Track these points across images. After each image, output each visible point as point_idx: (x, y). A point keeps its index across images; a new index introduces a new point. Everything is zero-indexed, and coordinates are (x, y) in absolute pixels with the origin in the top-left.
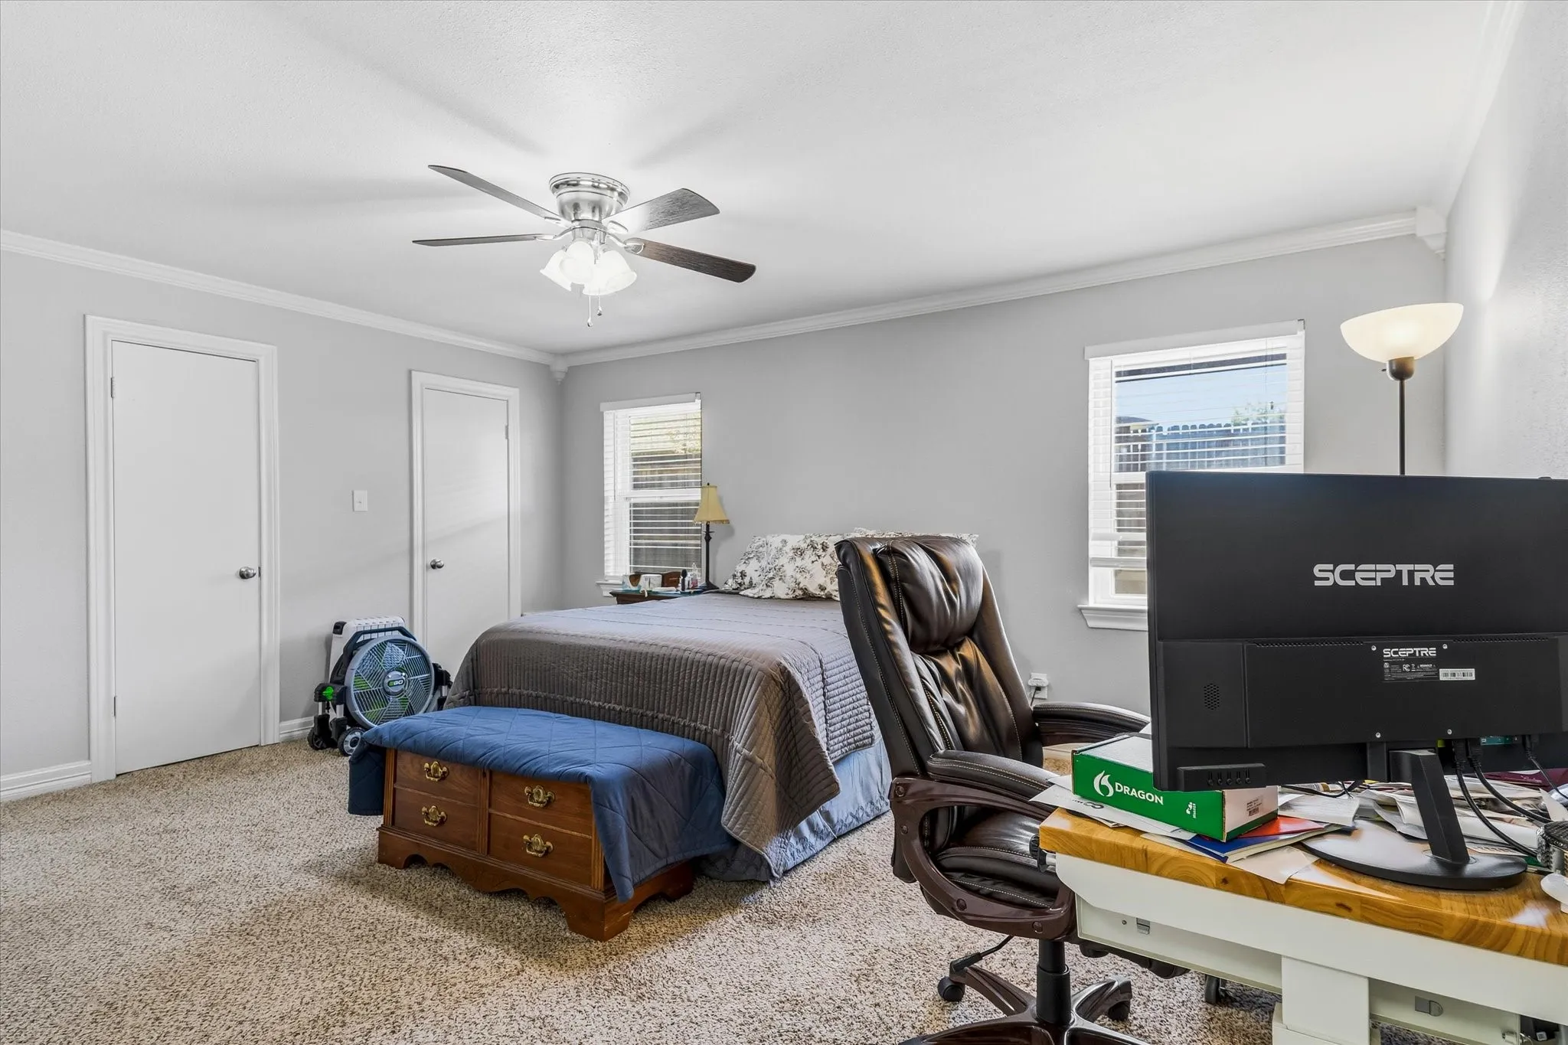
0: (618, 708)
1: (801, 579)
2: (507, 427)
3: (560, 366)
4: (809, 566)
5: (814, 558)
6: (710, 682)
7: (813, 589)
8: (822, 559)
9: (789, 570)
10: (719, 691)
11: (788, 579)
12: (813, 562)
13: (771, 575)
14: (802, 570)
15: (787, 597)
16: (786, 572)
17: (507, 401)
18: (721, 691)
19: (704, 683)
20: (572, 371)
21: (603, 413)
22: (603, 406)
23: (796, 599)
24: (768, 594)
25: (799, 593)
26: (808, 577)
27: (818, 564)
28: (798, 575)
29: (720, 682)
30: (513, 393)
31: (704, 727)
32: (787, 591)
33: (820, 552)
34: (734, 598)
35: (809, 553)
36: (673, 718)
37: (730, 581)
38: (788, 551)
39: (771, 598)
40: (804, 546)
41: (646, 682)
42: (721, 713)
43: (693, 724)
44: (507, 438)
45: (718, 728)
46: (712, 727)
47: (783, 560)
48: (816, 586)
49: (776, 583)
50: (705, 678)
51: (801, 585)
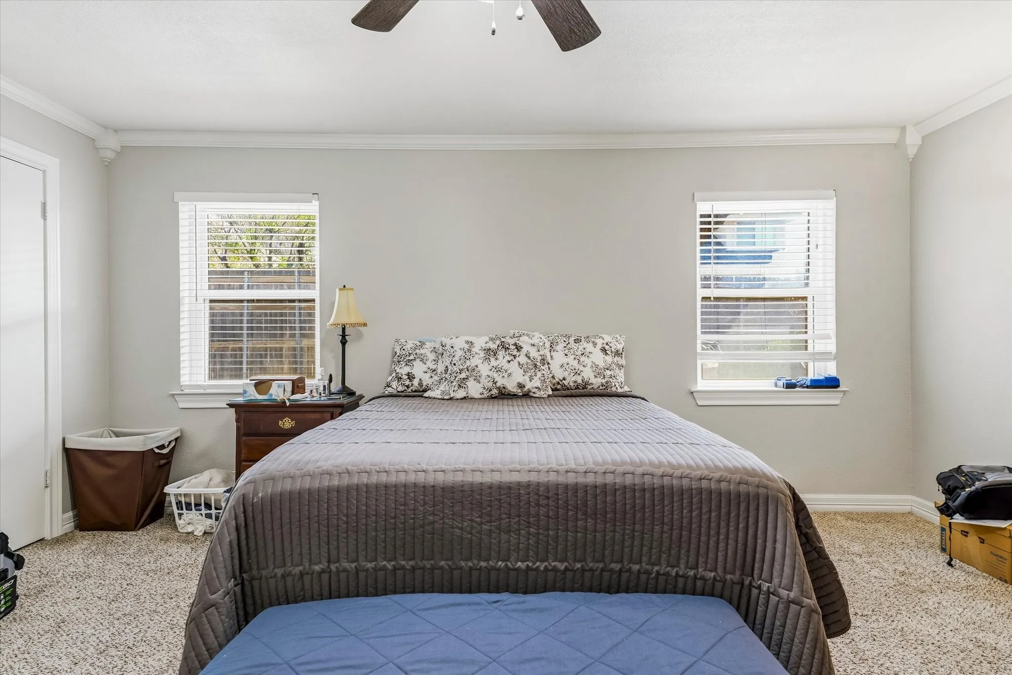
0: (561, 566)
1: (498, 378)
2: (44, 205)
3: (111, 143)
4: (506, 366)
5: (508, 358)
6: (713, 514)
7: (512, 387)
8: (517, 359)
9: (484, 369)
10: (728, 525)
11: (482, 380)
12: (509, 362)
13: (463, 375)
14: (498, 370)
15: (482, 396)
16: (481, 372)
17: (44, 171)
18: (732, 524)
19: (705, 517)
20: (124, 151)
21: (177, 203)
22: (178, 196)
23: (492, 398)
24: (461, 394)
25: (495, 392)
26: (506, 376)
27: (515, 364)
28: (495, 375)
29: (729, 513)
30: (52, 164)
31: (712, 574)
32: (481, 390)
33: (515, 352)
34: (417, 401)
35: (501, 353)
36: (656, 568)
37: (394, 384)
38: (478, 351)
39: (465, 398)
40: (493, 346)
41: (608, 525)
42: (736, 552)
43: (692, 573)
44: (44, 216)
45: (733, 573)
46: (725, 571)
47: (475, 361)
48: (515, 384)
49: (471, 383)
50: (704, 511)
51: (498, 385)
